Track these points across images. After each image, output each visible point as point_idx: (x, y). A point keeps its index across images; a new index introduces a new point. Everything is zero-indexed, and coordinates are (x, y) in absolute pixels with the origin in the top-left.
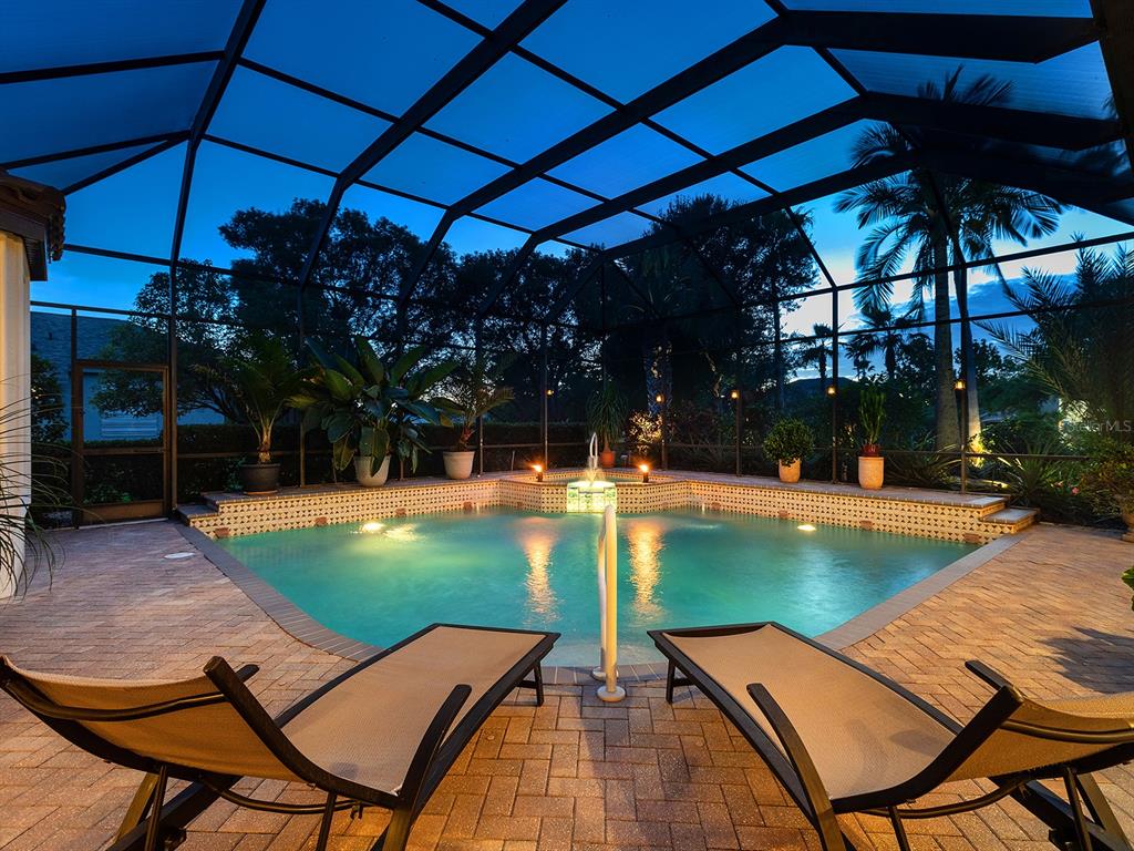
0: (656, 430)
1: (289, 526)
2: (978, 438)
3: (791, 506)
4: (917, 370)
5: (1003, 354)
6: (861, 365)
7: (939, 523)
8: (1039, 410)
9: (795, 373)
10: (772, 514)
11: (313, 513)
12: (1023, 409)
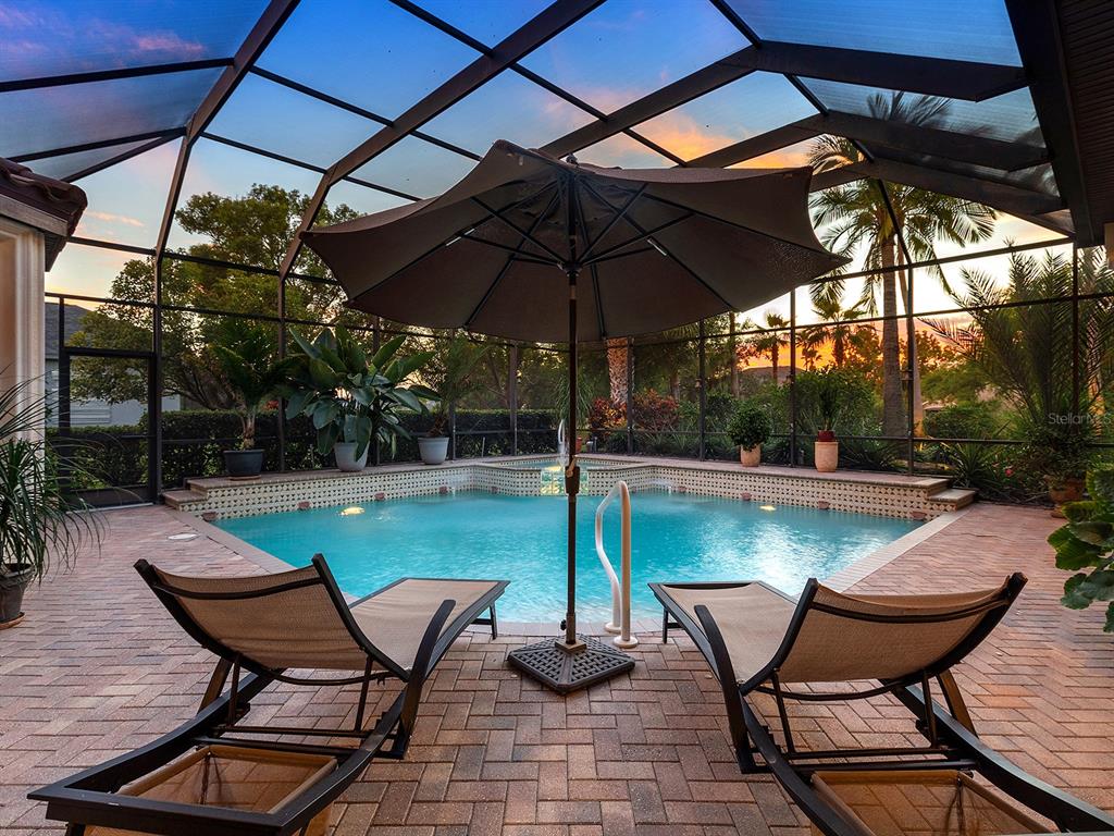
0: (620, 417)
1: (274, 510)
2: (921, 425)
3: (753, 488)
4: (863, 359)
5: (943, 344)
6: (809, 355)
7: (889, 502)
8: (976, 398)
9: (747, 362)
10: (735, 496)
11: (296, 497)
12: (962, 398)
